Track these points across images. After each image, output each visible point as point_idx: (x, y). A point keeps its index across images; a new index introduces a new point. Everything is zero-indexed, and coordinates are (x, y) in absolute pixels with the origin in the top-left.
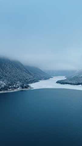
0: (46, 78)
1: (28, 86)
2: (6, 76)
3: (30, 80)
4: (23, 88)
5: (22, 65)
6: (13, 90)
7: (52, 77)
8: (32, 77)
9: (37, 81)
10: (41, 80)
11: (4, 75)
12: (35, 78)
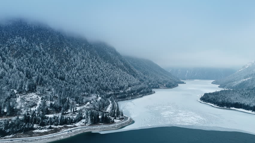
0: (170, 83)
1: (117, 113)
2: (62, 79)
3: (130, 89)
4: (95, 121)
5: (116, 54)
6: (56, 131)
7: (183, 83)
8: (136, 81)
9: (149, 92)
10: (158, 88)
11: (59, 75)
12: (142, 85)
